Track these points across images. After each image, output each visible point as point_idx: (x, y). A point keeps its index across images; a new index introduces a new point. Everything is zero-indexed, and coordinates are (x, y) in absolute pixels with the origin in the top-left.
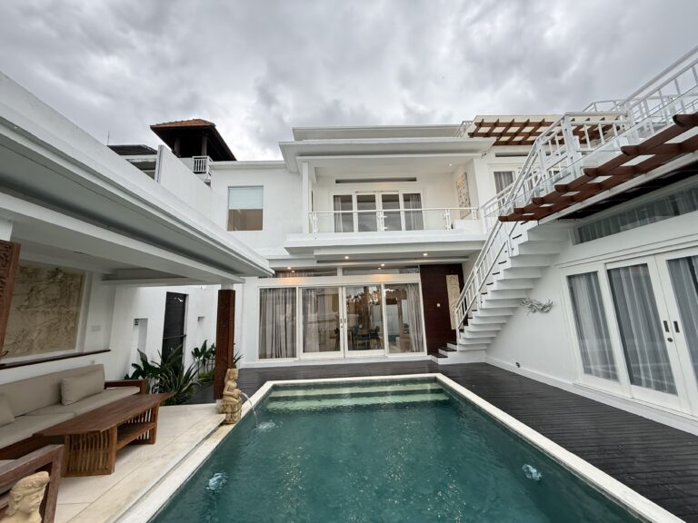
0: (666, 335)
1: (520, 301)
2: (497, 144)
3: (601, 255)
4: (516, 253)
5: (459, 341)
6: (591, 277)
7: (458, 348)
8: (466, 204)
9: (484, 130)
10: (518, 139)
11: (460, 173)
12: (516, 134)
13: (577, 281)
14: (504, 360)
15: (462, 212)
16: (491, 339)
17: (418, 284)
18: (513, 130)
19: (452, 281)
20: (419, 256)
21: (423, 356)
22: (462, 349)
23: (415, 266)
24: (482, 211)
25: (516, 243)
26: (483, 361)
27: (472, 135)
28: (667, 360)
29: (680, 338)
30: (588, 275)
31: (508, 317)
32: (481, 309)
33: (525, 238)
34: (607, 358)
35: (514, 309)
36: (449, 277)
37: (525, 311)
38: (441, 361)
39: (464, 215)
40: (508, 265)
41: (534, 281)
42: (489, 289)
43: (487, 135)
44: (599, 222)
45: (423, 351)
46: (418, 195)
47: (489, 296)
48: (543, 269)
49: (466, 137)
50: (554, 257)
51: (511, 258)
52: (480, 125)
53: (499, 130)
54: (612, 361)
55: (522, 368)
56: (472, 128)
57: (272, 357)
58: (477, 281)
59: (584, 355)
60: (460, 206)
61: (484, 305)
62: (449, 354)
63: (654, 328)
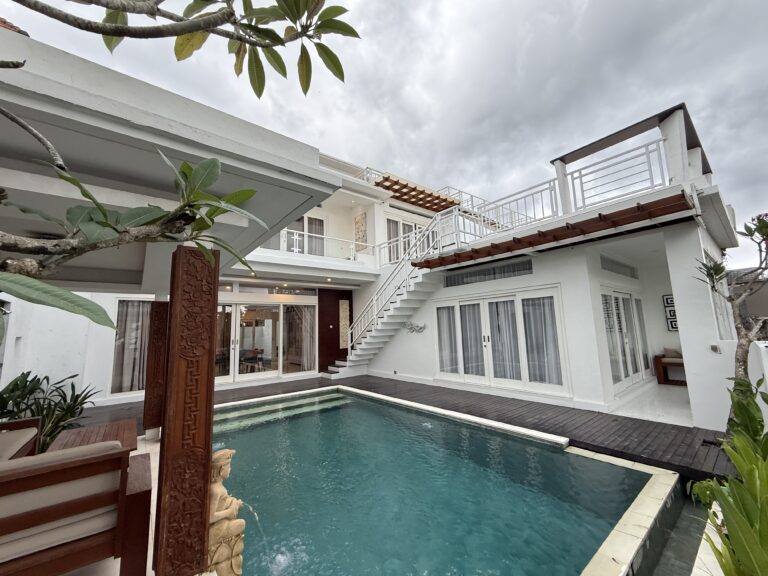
0: (484, 344)
1: (403, 324)
2: (393, 197)
3: (456, 296)
4: (412, 288)
5: (350, 357)
6: (451, 309)
7: (348, 364)
8: (363, 240)
9: (387, 184)
10: (405, 197)
11: (360, 212)
12: (405, 194)
13: (441, 311)
14: (382, 370)
15: (357, 246)
16: (374, 355)
17: (314, 306)
18: (405, 190)
19: (344, 305)
20: (323, 280)
21: (315, 374)
22: (351, 364)
23: (313, 289)
24: (377, 249)
25: (412, 282)
26: (365, 373)
27: (378, 184)
28: (483, 361)
29: (489, 345)
30: (448, 308)
31: (391, 337)
32: (376, 330)
33: (420, 279)
34: (454, 362)
35: (396, 330)
36: (341, 302)
37: (405, 332)
38: (334, 377)
39: (359, 249)
40: (405, 297)
41: (415, 309)
42: (386, 314)
43: (388, 188)
44: (458, 275)
45: (314, 369)
46: (321, 222)
47: (385, 320)
48: (422, 302)
49: (371, 185)
50: (430, 294)
51: (408, 292)
52: (387, 179)
53: (396, 187)
54: (456, 364)
55: (398, 374)
56: (380, 180)
57: (131, 390)
58: (375, 308)
59: (442, 362)
60: (356, 240)
61: (379, 327)
62: (340, 370)
63: (479, 339)
